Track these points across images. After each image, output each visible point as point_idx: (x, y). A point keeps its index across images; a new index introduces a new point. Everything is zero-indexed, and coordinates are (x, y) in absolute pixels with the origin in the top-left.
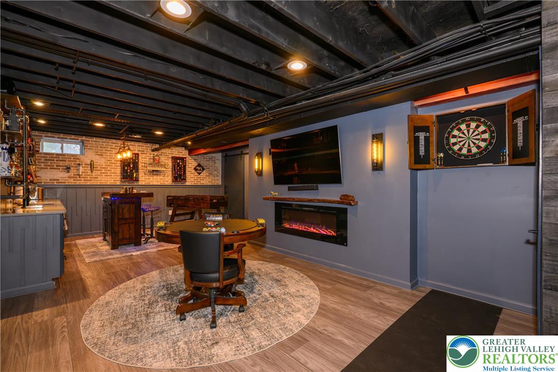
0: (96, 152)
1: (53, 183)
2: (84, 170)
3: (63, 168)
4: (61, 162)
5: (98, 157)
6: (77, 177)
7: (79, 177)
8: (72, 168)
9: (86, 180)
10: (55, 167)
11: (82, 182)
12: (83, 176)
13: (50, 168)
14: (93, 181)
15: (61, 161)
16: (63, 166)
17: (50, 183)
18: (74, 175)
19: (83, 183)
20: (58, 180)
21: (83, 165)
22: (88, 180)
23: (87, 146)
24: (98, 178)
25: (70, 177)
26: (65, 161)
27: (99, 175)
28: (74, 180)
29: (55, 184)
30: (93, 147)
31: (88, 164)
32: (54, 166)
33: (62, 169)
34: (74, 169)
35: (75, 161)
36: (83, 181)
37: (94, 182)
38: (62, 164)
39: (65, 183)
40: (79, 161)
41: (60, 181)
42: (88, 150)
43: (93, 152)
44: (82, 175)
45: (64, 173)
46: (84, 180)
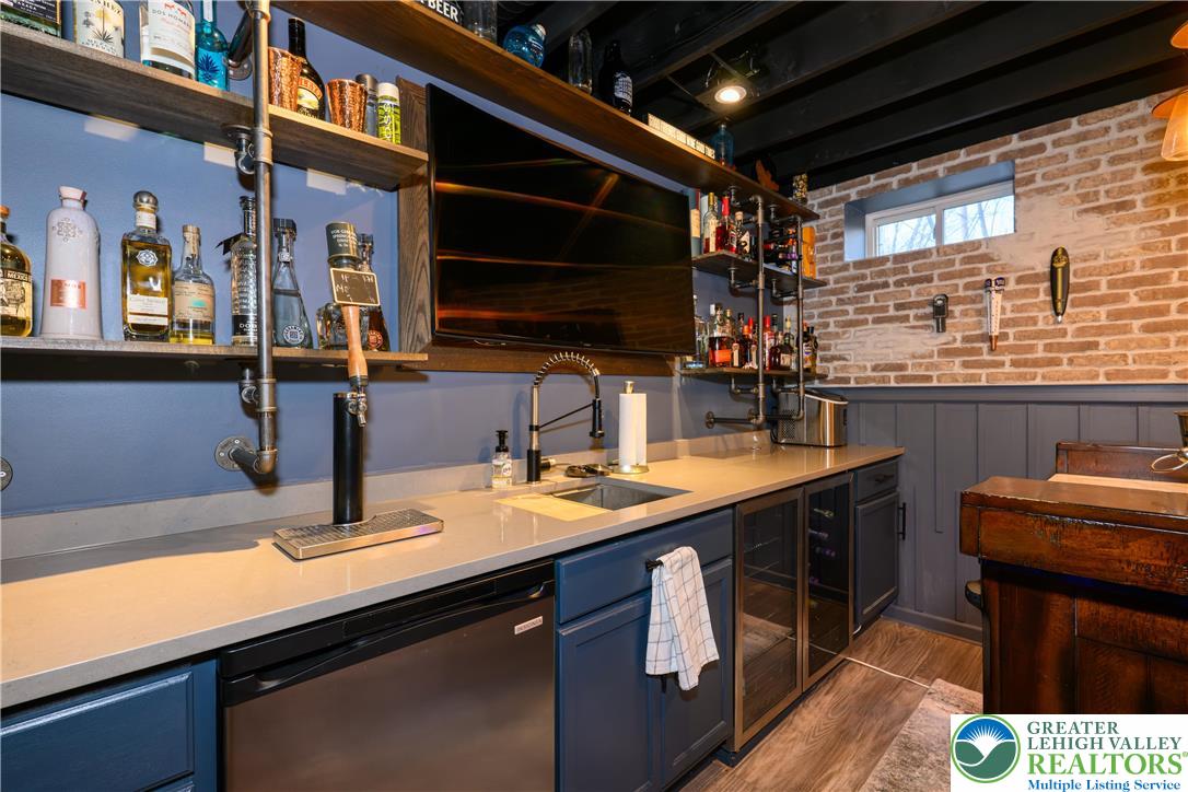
0: (1084, 198)
1: (883, 379)
2: (1016, 309)
3: (921, 311)
4: (913, 289)
5: (1097, 223)
6: (978, 352)
7: (992, 350)
8: (957, 309)
9: (1025, 363)
10: (892, 312)
11: (1006, 373)
12: (1011, 341)
13: (877, 321)
14: (1065, 367)
15: (913, 281)
16: (918, 305)
17: (873, 379)
18: (966, 339)
19: (1008, 376)
20: (901, 367)
21: (1011, 286)
22: (1036, 363)
23: (1031, 180)
24: (1095, 345)
25: (946, 352)
26: (929, 279)
27: (1100, 331)
28: (965, 365)
29: (893, 384)
30: (1064, 173)
31: (1036, 278)
32: (885, 309)
33: (917, 318)
34: (964, 313)
35: (972, 273)
36: (1007, 369)
37: (1068, 372)
38: (918, 293)
39: (929, 378)
40: (989, 270)
41: (909, 372)
42: (1036, 199)
43: (1067, 201)
44: (1004, 336)
45: (926, 334)
46: (1014, 363)
